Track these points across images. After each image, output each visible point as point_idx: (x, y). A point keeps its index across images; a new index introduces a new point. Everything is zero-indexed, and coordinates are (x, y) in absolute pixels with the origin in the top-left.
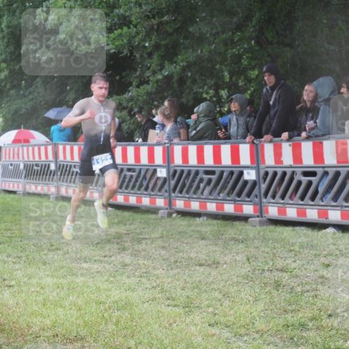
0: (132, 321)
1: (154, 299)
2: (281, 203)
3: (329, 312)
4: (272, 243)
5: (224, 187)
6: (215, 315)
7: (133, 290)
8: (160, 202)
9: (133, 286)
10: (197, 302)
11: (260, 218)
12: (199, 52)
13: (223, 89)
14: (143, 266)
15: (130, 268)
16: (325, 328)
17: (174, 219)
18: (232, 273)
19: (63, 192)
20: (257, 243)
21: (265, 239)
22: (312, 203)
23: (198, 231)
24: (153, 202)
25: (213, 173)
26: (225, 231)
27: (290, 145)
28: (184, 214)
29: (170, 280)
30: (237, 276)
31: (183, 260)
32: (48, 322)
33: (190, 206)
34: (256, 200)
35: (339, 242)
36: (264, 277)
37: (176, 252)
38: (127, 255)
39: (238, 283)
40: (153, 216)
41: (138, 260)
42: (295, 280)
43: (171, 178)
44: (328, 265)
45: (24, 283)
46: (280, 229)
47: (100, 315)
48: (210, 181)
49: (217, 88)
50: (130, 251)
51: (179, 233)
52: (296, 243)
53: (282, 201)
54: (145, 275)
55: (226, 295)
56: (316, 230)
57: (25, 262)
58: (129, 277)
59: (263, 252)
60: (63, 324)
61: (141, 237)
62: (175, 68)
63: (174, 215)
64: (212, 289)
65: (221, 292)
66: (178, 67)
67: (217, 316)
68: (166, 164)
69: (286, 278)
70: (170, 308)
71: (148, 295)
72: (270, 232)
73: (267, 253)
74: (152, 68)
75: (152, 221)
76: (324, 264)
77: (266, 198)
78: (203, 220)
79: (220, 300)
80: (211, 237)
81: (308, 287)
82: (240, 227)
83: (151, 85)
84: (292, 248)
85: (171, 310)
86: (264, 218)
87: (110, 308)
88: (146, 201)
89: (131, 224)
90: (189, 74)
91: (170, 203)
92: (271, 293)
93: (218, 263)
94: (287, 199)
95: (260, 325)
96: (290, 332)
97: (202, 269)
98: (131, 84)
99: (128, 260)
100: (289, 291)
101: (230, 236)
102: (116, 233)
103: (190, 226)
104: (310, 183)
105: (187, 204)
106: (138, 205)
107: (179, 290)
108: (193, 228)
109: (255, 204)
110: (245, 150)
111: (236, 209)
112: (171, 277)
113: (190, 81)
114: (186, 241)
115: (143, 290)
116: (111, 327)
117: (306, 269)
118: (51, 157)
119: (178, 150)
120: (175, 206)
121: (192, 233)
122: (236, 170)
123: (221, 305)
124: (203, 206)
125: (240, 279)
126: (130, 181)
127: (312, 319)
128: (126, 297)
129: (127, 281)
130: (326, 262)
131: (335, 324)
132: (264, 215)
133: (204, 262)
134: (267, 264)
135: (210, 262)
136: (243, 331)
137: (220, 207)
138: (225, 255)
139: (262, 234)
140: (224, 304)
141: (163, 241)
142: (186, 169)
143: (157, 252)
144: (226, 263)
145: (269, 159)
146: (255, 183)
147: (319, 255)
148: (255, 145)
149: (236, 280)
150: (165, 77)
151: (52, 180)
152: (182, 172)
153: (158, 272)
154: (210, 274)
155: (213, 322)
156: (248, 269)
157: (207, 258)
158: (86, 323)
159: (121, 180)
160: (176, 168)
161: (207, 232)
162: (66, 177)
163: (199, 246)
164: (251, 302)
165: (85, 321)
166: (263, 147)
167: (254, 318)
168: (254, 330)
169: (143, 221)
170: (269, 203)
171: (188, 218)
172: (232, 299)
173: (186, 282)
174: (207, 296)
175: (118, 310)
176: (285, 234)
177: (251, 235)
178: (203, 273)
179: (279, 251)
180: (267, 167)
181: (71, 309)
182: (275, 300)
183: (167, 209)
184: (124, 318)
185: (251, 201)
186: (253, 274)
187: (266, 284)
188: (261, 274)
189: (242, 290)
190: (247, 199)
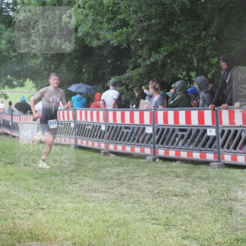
0: (128, 235)
1: (144, 219)
2: (233, 153)
4: (227, 181)
5: (193, 141)
6: (186, 231)
7: (129, 213)
8: (148, 151)
9: (128, 210)
10: (173, 222)
11: (218, 163)
12: (176, 45)
13: (193, 71)
14: (135, 196)
15: (127, 197)
17: (157, 163)
18: (199, 202)
19: (79, 142)
20: (216, 180)
21: (221, 178)
23: (174, 172)
24: (142, 150)
25: (185, 130)
26: (193, 172)
27: (240, 111)
28: (165, 159)
29: (154, 206)
30: (202, 204)
31: (164, 192)
32: (69, 234)
34: (216, 150)
36: (221, 205)
37: (159, 186)
38: (124, 188)
39: (203, 209)
40: (143, 161)
41: (132, 191)
43: (155, 134)
45: (52, 206)
46: (232, 171)
47: (106, 230)
48: (183, 136)
49: (188, 70)
50: (126, 185)
51: (161, 173)
52: (244, 181)
53: (234, 151)
54: (137, 202)
55: (194, 217)
57: (53, 192)
58: (125, 203)
59: (221, 187)
60: (79, 236)
61: (134, 175)
62: (159, 56)
63: (157, 160)
64: (184, 213)
65: (190, 215)
66: (161, 56)
67: (188, 232)
68: (152, 124)
70: (155, 226)
71: (139, 216)
72: (225, 172)
73: (223, 188)
74: (143, 57)
75: (141, 164)
77: (223, 148)
78: (178, 164)
79: (190, 221)
80: (183, 176)
82: (204, 169)
83: (142, 68)
84: (241, 185)
85: (156, 227)
86: (221, 163)
87: (112, 225)
88: (137, 150)
89: (127, 166)
90: (169, 61)
91: (155, 151)
92: (226, 216)
93: (189, 194)
94: (238, 150)
95: (218, 239)
96: (241, 244)
97: (177, 198)
98: (128, 68)
99: (125, 191)
101: (197, 176)
102: (117, 172)
103: (168, 167)
105: (167, 153)
106: (132, 152)
107: (161, 213)
108: (171, 169)
109: (215, 153)
110: (208, 115)
111: (201, 156)
112: (155, 204)
113: (169, 65)
114: (166, 179)
115: (135, 213)
116: (113, 239)
118: (71, 118)
119: (160, 114)
120: (158, 153)
121: (170, 173)
122: (202, 129)
123: (191, 224)
124: (178, 154)
125: (204, 206)
126: (126, 136)
128: (124, 218)
129: (124, 206)
132: (221, 161)
133: (178, 193)
134: (223, 195)
135: (183, 194)
136: (206, 243)
137: (190, 155)
138: (194, 189)
139: (219, 174)
140: (193, 224)
141: (150, 178)
142: (166, 128)
143: (145, 186)
144: (194, 194)
145: (225, 121)
146: (215, 138)
148: (215, 112)
149: (201, 206)
150: (152, 63)
151: (72, 135)
153: (146, 200)
154: (183, 202)
155: (185, 236)
156: (210, 199)
157: (181, 191)
158: (95, 236)
159: (120, 135)
160: (159, 127)
161: (180, 172)
162: (82, 132)
163: (175, 182)
164: (212, 222)
165: (94, 234)
166: (221, 112)
167: (214, 234)
168: (214, 242)
169: (135, 164)
170: (225, 152)
171: (167, 162)
172: (199, 220)
173: (166, 208)
174: (181, 218)
175: (118, 227)
176: (236, 174)
177: (212, 175)
178: (178, 201)
179: (232, 186)
180: (224, 127)
181: (85, 225)
182: (229, 221)
183: (152, 155)
184: (122, 232)
185: (212, 151)
186: (213, 202)
187: (222, 210)
188: (219, 202)
189: (206, 214)
190: (209, 149)
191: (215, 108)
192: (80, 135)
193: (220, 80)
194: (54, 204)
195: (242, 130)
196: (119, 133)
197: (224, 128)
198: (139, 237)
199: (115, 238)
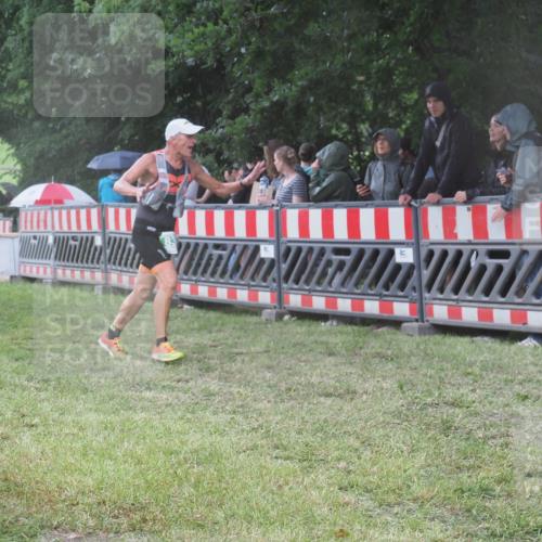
0: (220, 481)
1: (255, 447)
2: (453, 300)
3: (527, 471)
4: (437, 362)
5: (364, 275)
6: (349, 472)
7: (222, 434)
8: (265, 297)
9: (222, 427)
10: (321, 454)
11: (420, 323)
12: (328, 64)
13: (363, 122)
14: (237, 396)
15: (218, 399)
16: (519, 495)
17: (286, 323)
18: (375, 408)
19: (114, 278)
21: (427, 356)
22: (502, 300)
23: (322, 343)
24: (253, 296)
25: (347, 252)
26: (364, 343)
27: (469, 209)
28: (302, 316)
29: (279, 417)
30: (385, 413)
31: (301, 388)
32: (90, 481)
33: (310, 303)
34: (414, 294)
36: (426, 415)
37: (289, 374)
38: (213, 379)
39: (385, 424)
40: (254, 319)
41: (230, 386)
42: (474, 420)
43: (281, 259)
44: (526, 397)
45: (54, 420)
46: (451, 340)
47: (171, 471)
48: (341, 265)
49: (353, 121)
50: (217, 373)
51: (295, 345)
52: (476, 361)
53: (455, 297)
54: (240, 409)
55: (367, 443)
56: (507, 342)
57: (55, 388)
58: (215, 413)
59: (425, 375)
60: (113, 485)
61: (236, 350)
62: (290, 89)
63: (286, 317)
64: (345, 433)
65: (357, 438)
66: (294, 88)
67: (353, 475)
68: (274, 238)
69: (460, 416)
70: (279, 461)
71: (246, 441)
72: (435, 344)
73: (430, 377)
74: (254, 90)
75: (251, 327)
76: (518, 395)
77: (429, 291)
78: (332, 325)
79: (357, 450)
80: (344, 352)
81: (494, 431)
82: (388, 337)
83: (252, 116)
84: (470, 370)
85: (281, 464)
86: (426, 323)
87: (186, 460)
88: (242, 295)
89: (220, 331)
91: (280, 298)
92: (436, 440)
93: (355, 392)
94: (463, 294)
95: (418, 489)
96: (466, 501)
97: (329, 401)
98: (219, 113)
99: (214, 386)
100: (465, 436)
101: (374, 350)
102: (197, 344)
103: (310, 334)
104: (499, 269)
105: (307, 301)
106: (231, 301)
107: (293, 434)
108: (316, 337)
109: (412, 302)
110: (397, 217)
111: (382, 308)
112: (282, 414)
113: (312, 109)
114: (304, 358)
115: (237, 433)
116: (188, 490)
117: (491, 403)
118: (95, 226)
119: (292, 216)
120: (288, 302)
121: (314, 346)
122: (383, 248)
123: (359, 458)
124: (331, 303)
125: (388, 418)
126: (217, 264)
127: (502, 480)
128: (211, 444)
129: (213, 419)
130: (523, 392)
131: (537, 489)
132: (425, 318)
133: (332, 390)
134: (431, 394)
135: (341, 391)
136: (392, 498)
137: (358, 305)
138: (365, 380)
139: (422, 347)
140: (363, 456)
141: (270, 358)
142: (305, 246)
143: (261, 375)
144: (366, 393)
145: (436, 231)
146: (411, 267)
147: (512, 381)
148: (412, 210)
149: (381, 419)
150: (274, 104)
151: (98, 262)
152: (299, 250)
153: (260, 406)
154: (341, 409)
155: (346, 484)
156: (401, 402)
157: (337, 384)
158: (149, 485)
159: (204, 262)
160: (289, 244)
161: (337, 344)
162: (119, 257)
163: (325, 366)
164: (406, 454)
165: (146, 481)
166: (425, 212)
167: (410, 478)
168: (409, 497)
169: (237, 326)
170: (435, 299)
171: (307, 322)
172: (376, 449)
173: (304, 422)
174: (337, 444)
175: (198, 464)
176: (459, 348)
177: (406, 350)
178: (330, 408)
179: (450, 374)
180: (432, 244)
181: (125, 462)
182: (444, 450)
183: (275, 307)
184: (208, 476)
185: (406, 297)
186: (408, 409)
187: (428, 426)
188: (421, 409)
189: (391, 434)
190: (401, 294)
191: (413, 203)
192: (114, 263)
193: (422, 139)
194: (56, 415)
195: (472, 251)
196: (201, 258)
198: (245, 486)
199: (192, 490)
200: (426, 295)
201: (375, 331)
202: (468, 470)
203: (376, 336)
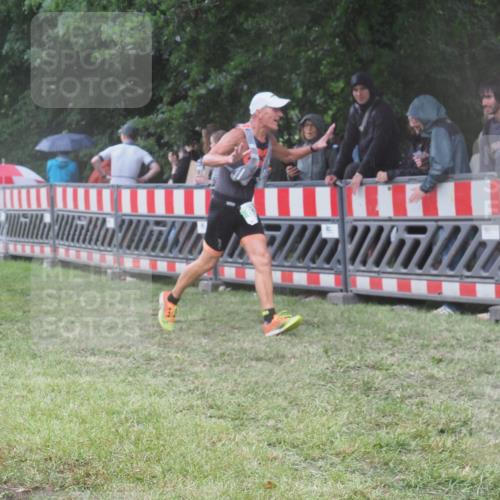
0: (158, 438)
1: (191, 408)
2: (375, 272)
3: (440, 427)
4: (360, 329)
5: (292, 250)
6: (277, 430)
7: (161, 395)
9: (160, 389)
10: (252, 413)
11: (345, 293)
12: (260, 54)
13: (293, 108)
14: (175, 360)
15: (157, 363)
16: (433, 449)
17: (222, 293)
18: (303, 371)
19: (62, 252)
21: (350, 323)
22: (420, 272)
23: (255, 311)
25: (277, 228)
27: (389, 189)
28: (236, 287)
29: (213, 380)
30: (311, 375)
31: (233, 352)
32: (37, 439)
33: (243, 276)
34: (339, 267)
35: (457, 328)
36: (349, 377)
37: (224, 341)
38: (153, 345)
39: (311, 385)
40: (191, 290)
41: (169, 352)
42: (393, 381)
44: (440, 361)
46: (372, 308)
47: (113, 430)
48: (272, 240)
50: (157, 339)
51: (229, 314)
52: (394, 329)
53: (376, 269)
54: (178, 373)
55: (294, 402)
56: (424, 311)
57: (6, 354)
58: (154, 376)
59: (348, 341)
60: (59, 443)
62: (226, 78)
63: (221, 288)
64: (274, 394)
65: (286, 398)
66: (229, 77)
67: (280, 432)
69: (380, 378)
70: (213, 419)
71: (182, 402)
72: (357, 313)
73: (354, 342)
74: (191, 77)
75: (189, 297)
76: (433, 358)
77: (353, 264)
79: (285, 409)
81: (410, 391)
82: (315, 306)
83: (190, 103)
84: (389, 336)
85: (215, 423)
86: (350, 293)
87: (127, 420)
88: (181, 268)
90: (245, 87)
91: (216, 271)
92: (357, 400)
93: (283, 357)
94: (383, 266)
95: (341, 444)
96: (385, 455)
97: (260, 365)
99: (154, 352)
100: (384, 396)
103: (243, 303)
104: (417, 243)
105: (240, 273)
106: (170, 273)
107: (227, 395)
108: (249, 306)
109: (337, 274)
110: (323, 195)
111: (309, 279)
112: (216, 376)
114: (237, 325)
115: (175, 394)
116: (128, 447)
117: (408, 366)
118: (45, 204)
120: (223, 275)
121: (246, 314)
122: (311, 225)
123: (287, 416)
125: (314, 380)
126: (158, 240)
127: (415, 437)
128: (151, 405)
129: (153, 381)
130: (438, 356)
131: (449, 444)
132: (349, 289)
133: (262, 355)
134: (353, 358)
135: (271, 356)
136: (316, 453)
138: (293, 346)
139: (346, 315)
140: (290, 415)
141: (205, 324)
143: (197, 341)
144: (294, 357)
145: (359, 207)
146: (337, 242)
147: (428, 346)
148: (338, 189)
149: (308, 381)
150: (210, 92)
151: (47, 238)
153: (196, 369)
154: (271, 372)
155: (274, 440)
156: (326, 365)
157: (268, 349)
158: (92, 442)
159: (145, 238)
164: (330, 412)
165: (91, 439)
167: (333, 435)
168: (333, 452)
170: (358, 271)
171: (241, 293)
172: (302, 408)
173: (237, 384)
174: (266, 404)
175: (138, 423)
176: (380, 316)
177: (331, 317)
178: (261, 371)
179: (371, 340)
180: (356, 220)
181: (71, 421)
182: (364, 409)
183: (211, 279)
184: (147, 434)
185: (331, 269)
186: (333, 372)
187: (350, 387)
188: (344, 372)
189: (316, 395)
190: (326, 266)
191: (338, 183)
192: (62, 239)
193: (348, 125)
194: (8, 378)
195: (393, 227)
196: (142, 234)
197: (355, 223)
198: (181, 443)
199: (132, 447)
200: (350, 267)
201: (303, 301)
202: (387, 426)
203: (304, 305)
